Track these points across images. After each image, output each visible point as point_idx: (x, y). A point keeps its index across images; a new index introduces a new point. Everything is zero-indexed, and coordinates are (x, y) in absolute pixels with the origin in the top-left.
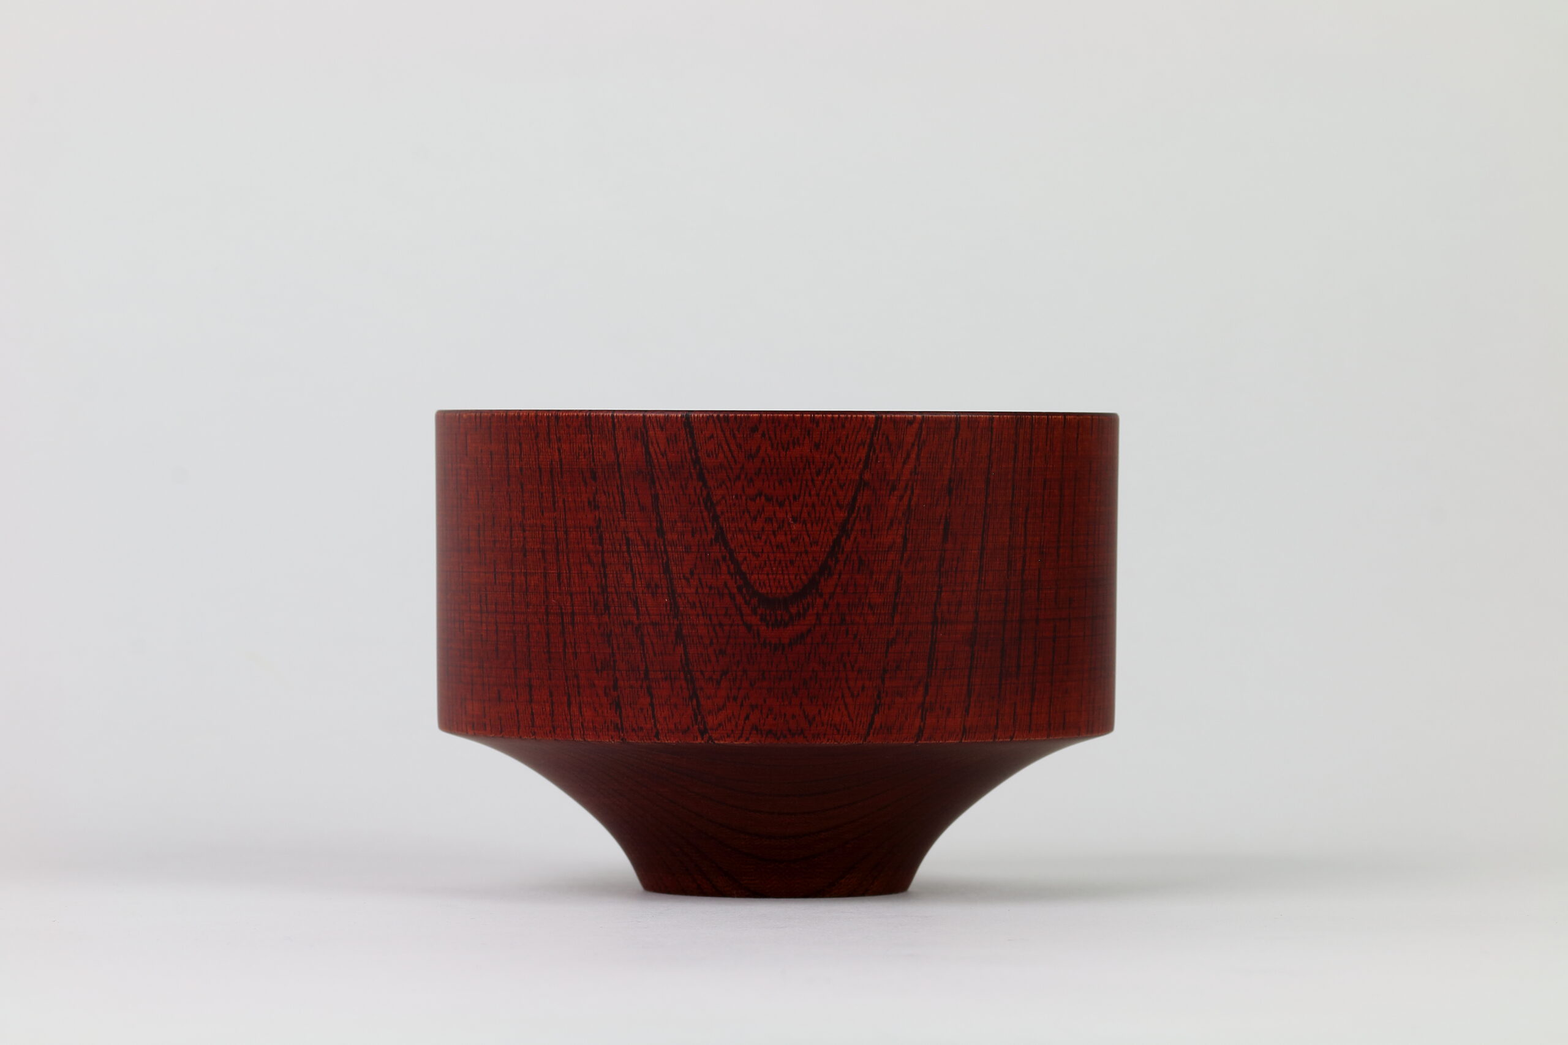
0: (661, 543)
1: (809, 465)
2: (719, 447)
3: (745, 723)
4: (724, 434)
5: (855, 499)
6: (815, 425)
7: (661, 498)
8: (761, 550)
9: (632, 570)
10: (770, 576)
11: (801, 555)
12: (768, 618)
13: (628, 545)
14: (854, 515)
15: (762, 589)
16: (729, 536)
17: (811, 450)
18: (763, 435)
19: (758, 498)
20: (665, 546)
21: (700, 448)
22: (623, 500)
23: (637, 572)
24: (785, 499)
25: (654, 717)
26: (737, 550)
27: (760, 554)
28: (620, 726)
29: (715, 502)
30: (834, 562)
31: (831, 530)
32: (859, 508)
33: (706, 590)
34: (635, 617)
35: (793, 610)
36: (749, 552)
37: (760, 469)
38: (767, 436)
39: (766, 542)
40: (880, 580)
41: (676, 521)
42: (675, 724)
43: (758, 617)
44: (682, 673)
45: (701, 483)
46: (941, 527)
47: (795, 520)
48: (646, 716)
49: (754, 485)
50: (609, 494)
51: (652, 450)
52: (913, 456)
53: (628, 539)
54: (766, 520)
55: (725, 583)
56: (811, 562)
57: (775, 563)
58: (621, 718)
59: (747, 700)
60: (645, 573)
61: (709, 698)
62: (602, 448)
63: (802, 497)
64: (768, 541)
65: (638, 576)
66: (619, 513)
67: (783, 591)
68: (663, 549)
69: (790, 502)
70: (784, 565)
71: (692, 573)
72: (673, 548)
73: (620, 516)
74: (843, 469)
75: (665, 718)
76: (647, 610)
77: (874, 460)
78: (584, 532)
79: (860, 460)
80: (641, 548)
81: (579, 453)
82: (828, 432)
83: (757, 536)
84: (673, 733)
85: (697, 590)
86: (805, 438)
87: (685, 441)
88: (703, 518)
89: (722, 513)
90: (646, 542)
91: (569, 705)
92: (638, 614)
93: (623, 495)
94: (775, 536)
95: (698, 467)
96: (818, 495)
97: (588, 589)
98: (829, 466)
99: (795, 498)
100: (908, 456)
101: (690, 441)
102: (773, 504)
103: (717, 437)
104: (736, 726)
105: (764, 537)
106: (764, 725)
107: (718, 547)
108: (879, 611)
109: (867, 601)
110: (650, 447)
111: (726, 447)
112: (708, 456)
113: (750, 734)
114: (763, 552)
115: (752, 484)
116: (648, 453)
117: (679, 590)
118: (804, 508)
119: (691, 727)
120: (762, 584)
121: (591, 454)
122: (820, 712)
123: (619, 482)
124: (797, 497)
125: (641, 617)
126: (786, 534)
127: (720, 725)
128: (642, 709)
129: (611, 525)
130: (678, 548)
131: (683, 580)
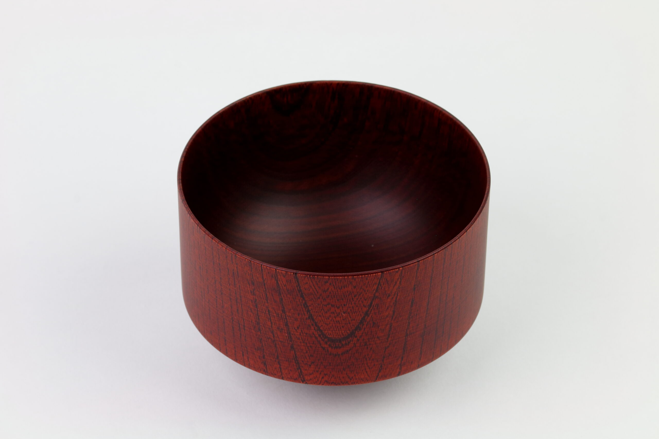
0: (284, 315)
1: (351, 294)
2: (310, 287)
3: (322, 380)
4: (313, 283)
5: (371, 303)
6: (354, 280)
7: (284, 300)
8: (329, 323)
9: (271, 321)
10: (333, 332)
11: (347, 325)
12: (332, 345)
13: (269, 312)
14: (372, 308)
15: (330, 336)
16: (315, 317)
17: (352, 288)
18: (330, 284)
19: (328, 305)
20: (286, 317)
21: (301, 287)
22: (267, 297)
23: (273, 322)
24: (340, 306)
25: (281, 372)
26: (318, 322)
27: (329, 324)
28: (266, 371)
29: (308, 305)
30: (362, 325)
31: (361, 315)
32: (373, 306)
33: (305, 335)
34: (272, 337)
35: (344, 343)
36: (324, 323)
37: (329, 296)
38: (332, 284)
39: (331, 320)
40: (382, 328)
41: (290, 309)
42: (291, 376)
43: (328, 345)
44: (294, 360)
45: (302, 298)
46: (410, 303)
47: (344, 313)
48: (278, 370)
49: (326, 301)
50: (260, 292)
51: (279, 283)
52: (398, 282)
53: (269, 311)
54: (331, 313)
55: (313, 333)
56: (351, 326)
57: (335, 327)
58: (266, 368)
59: (323, 372)
60: (277, 324)
61: (306, 370)
62: (256, 275)
63: (348, 305)
64: (332, 320)
65: (273, 324)
66: (265, 300)
67: (339, 336)
68: (285, 318)
69: (342, 307)
70: (339, 328)
71: (298, 328)
72: (289, 318)
73: (265, 301)
74: (366, 294)
75: (286, 373)
76: (278, 336)
77: (380, 289)
78: (249, 301)
79: (374, 289)
80: (275, 315)
81: (246, 273)
82: (360, 282)
83: (327, 318)
84: (290, 379)
85: (300, 334)
86: (349, 285)
87: (295, 283)
88: (303, 310)
89: (312, 309)
90: (277, 313)
91: (243, 355)
92: (274, 336)
93: (266, 295)
94: (335, 318)
95: (300, 293)
96: (355, 304)
97: (251, 321)
98: (360, 293)
99: (344, 305)
100: (396, 283)
101: (297, 283)
102: (335, 307)
103: (309, 284)
104: (318, 380)
105: (330, 319)
106: (330, 380)
107: (310, 321)
108: (382, 338)
109: (377, 336)
110: (279, 281)
111: (313, 287)
112: (305, 289)
113: (324, 383)
114: (330, 324)
115: (325, 300)
116: (277, 283)
117: (292, 333)
118: (349, 308)
119: (298, 378)
120: (329, 334)
121: (252, 275)
122: (355, 376)
123: (265, 290)
124: (346, 305)
125: (275, 338)
126: (340, 318)
127: (311, 379)
128: (276, 368)
129: (261, 303)
130: (292, 318)
131: (294, 330)
